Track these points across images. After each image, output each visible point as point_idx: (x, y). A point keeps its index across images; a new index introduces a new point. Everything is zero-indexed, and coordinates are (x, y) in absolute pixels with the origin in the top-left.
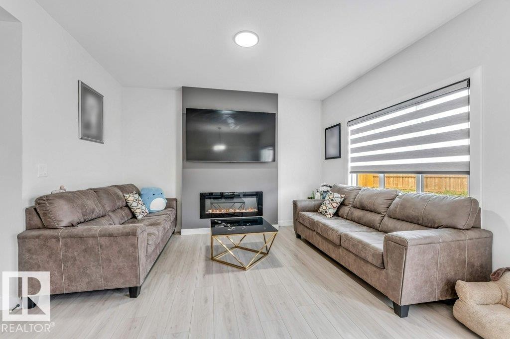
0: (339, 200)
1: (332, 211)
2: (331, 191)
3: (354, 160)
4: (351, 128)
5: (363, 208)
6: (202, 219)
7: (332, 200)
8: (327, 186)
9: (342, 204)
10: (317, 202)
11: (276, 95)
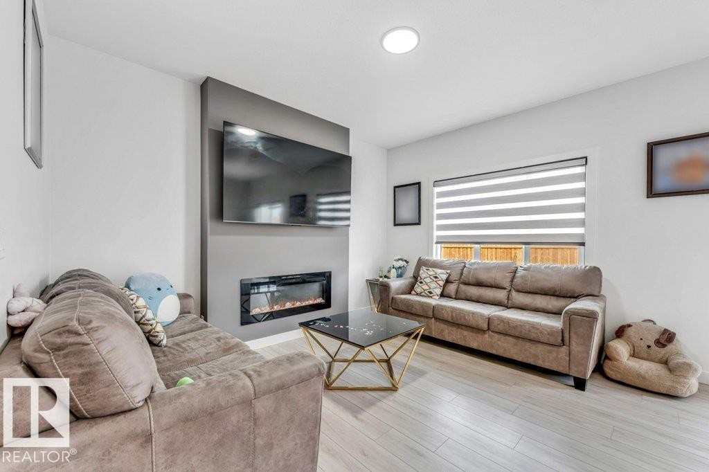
0: (445, 277)
1: (439, 291)
3: (441, 228)
4: (437, 190)
5: (479, 284)
6: (244, 326)
7: (436, 277)
8: (402, 260)
9: (448, 281)
11: (348, 130)
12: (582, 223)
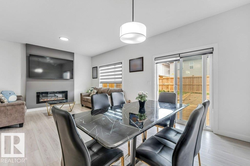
2: (94, 89)
3: (101, 79)
4: (100, 69)
6: (38, 104)
7: (94, 92)
8: (93, 88)
9: (97, 93)
10: (89, 93)
11: (74, 53)
12: (121, 78)
